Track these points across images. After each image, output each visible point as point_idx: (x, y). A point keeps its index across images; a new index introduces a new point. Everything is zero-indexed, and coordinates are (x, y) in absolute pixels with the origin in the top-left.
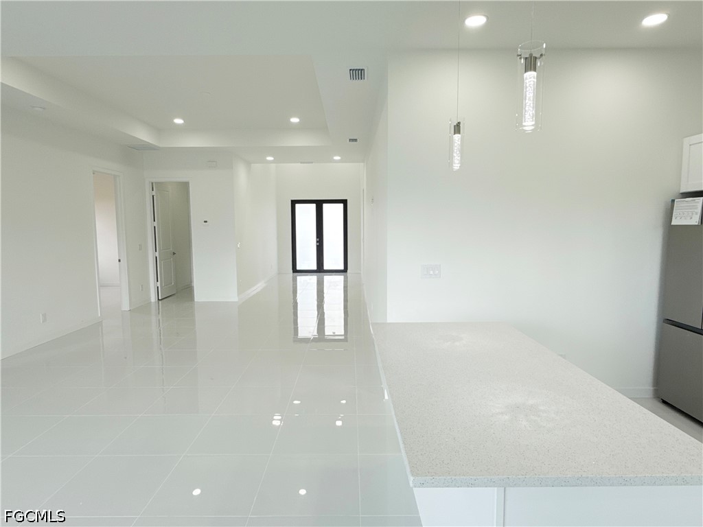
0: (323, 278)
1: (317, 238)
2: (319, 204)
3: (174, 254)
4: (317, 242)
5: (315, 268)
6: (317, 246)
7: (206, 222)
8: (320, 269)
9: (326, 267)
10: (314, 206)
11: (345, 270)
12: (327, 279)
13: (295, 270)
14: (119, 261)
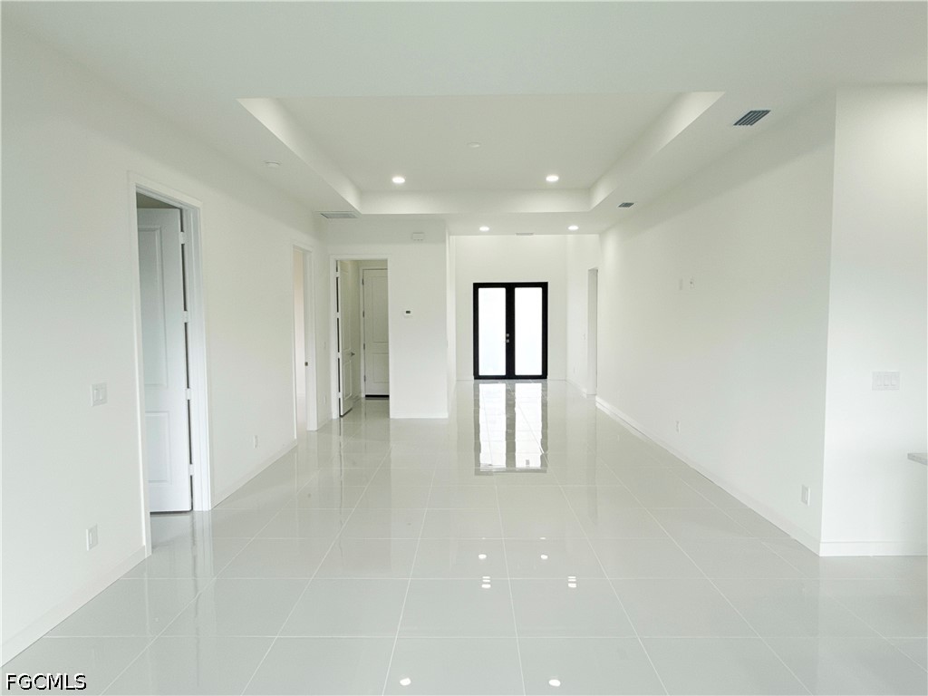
0: (514, 387)
1: (507, 333)
2: (510, 288)
3: (353, 354)
4: (507, 338)
5: (503, 373)
6: (507, 344)
7: (408, 312)
8: (510, 374)
9: (518, 372)
10: (503, 291)
11: (544, 376)
12: (520, 387)
13: (477, 376)
14: (306, 364)
